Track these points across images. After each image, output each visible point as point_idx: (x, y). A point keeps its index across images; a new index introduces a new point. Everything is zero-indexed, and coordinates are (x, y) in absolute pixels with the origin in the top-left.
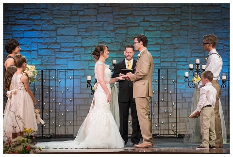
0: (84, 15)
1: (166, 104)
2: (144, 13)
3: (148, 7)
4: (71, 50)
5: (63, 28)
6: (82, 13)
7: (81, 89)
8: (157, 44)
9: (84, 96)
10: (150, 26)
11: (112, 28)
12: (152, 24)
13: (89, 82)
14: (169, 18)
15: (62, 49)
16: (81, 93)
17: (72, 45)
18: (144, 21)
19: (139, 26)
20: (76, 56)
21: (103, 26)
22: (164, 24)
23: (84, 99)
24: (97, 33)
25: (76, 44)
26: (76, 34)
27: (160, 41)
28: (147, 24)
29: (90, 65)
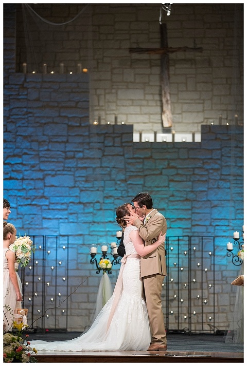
0: (83, 158)
1: (198, 286)
2: (168, 156)
3: (174, 148)
4: (64, 207)
5: (53, 176)
6: (81, 155)
7: (78, 263)
8: (187, 200)
9: (82, 273)
10: (177, 174)
11: (123, 177)
12: (180, 172)
13: (93, 255)
14: (203, 163)
15: (52, 207)
16: (78, 269)
17: (66, 200)
18: (169, 167)
19: (161, 174)
20: (71, 217)
21: (110, 174)
22: (197, 171)
23: (82, 277)
24: (102, 184)
25: (71, 200)
26: (72, 184)
27: (191, 196)
28: (173, 171)
29: (92, 229)
